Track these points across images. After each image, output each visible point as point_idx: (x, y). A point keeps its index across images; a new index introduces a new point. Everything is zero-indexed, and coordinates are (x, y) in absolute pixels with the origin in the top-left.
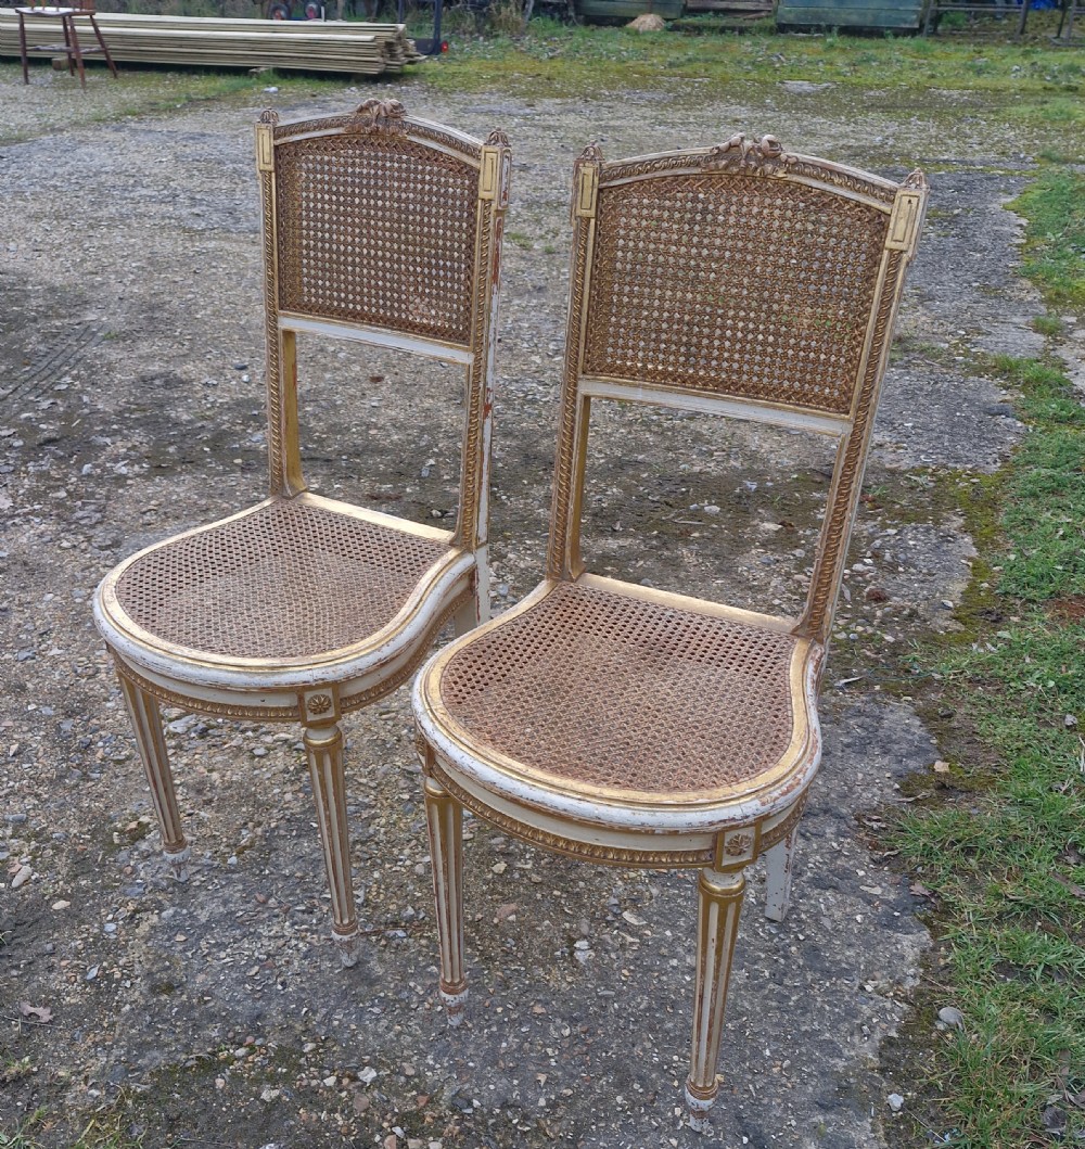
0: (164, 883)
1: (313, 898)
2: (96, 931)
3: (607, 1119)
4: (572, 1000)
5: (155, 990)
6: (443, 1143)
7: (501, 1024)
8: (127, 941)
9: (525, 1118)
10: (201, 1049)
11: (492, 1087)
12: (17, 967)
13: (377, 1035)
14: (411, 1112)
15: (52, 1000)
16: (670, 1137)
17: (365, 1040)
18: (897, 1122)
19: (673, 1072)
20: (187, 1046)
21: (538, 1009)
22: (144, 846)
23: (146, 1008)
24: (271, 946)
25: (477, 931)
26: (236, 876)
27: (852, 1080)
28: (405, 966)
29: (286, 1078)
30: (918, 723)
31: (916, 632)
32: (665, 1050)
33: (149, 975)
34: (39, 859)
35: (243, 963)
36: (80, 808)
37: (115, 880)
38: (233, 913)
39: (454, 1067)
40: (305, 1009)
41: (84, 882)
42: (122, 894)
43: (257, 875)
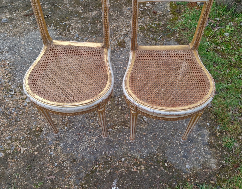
0: (56, 139)
1: (88, 129)
2: (49, 155)
3: (167, 148)
4: (149, 129)
5: (72, 162)
6: (144, 165)
7: (140, 139)
8: (58, 154)
9: (154, 154)
10: (90, 169)
11: (145, 152)
12: (38, 170)
13: (120, 151)
14: (135, 163)
15: (52, 173)
16: (178, 147)
17: (118, 153)
18: (210, 128)
19: (173, 135)
20: (87, 170)
21: (144, 134)
22: (44, 132)
23: (73, 166)
24: (88, 143)
25: (124, 123)
26: (70, 131)
27: (200, 123)
28: (116, 136)
29: (109, 167)
30: (177, 43)
31: (166, 20)
32: (169, 132)
33: (68, 160)
34: (23, 145)
35: (85, 149)
36: (22, 129)
37: (44, 143)
38: (75, 139)
39: (137, 151)
40: (104, 153)
41: (37, 146)
42: (48, 145)
43: (74, 129)
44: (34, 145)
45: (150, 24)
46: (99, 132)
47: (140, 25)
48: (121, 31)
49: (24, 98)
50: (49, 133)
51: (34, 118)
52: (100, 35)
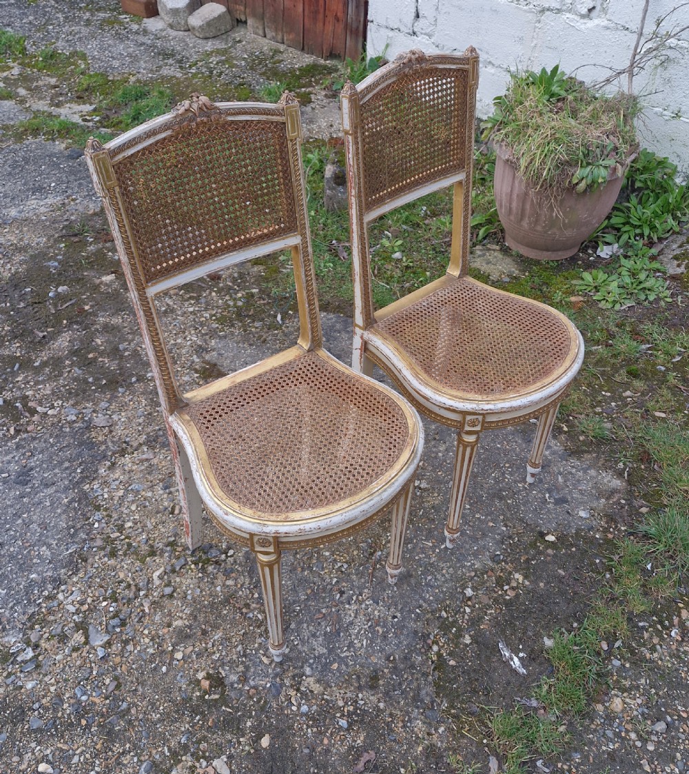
1: (331, 589)
2: (304, 718)
3: (518, 509)
5: (373, 687)
6: (516, 572)
8: (323, 699)
10: (428, 667)
11: (490, 544)
13: (446, 581)
14: (496, 580)
15: (356, 752)
16: (531, 492)
17: (447, 587)
19: (501, 478)
20: (423, 674)
22: (233, 678)
23: (387, 693)
24: (361, 617)
26: (293, 626)
29: (460, 630)
32: (488, 477)
33: (360, 688)
34: (207, 754)
35: (370, 635)
36: (160, 721)
37: (259, 701)
38: (326, 633)
39: (475, 555)
40: (417, 610)
41: (249, 724)
42: (276, 697)
43: (298, 614)
44: (238, 728)
45: (231, 303)
46: (361, 578)
47: (212, 316)
48: (180, 347)
49: (78, 642)
50: (247, 668)
51: (164, 669)
52: (134, 379)
